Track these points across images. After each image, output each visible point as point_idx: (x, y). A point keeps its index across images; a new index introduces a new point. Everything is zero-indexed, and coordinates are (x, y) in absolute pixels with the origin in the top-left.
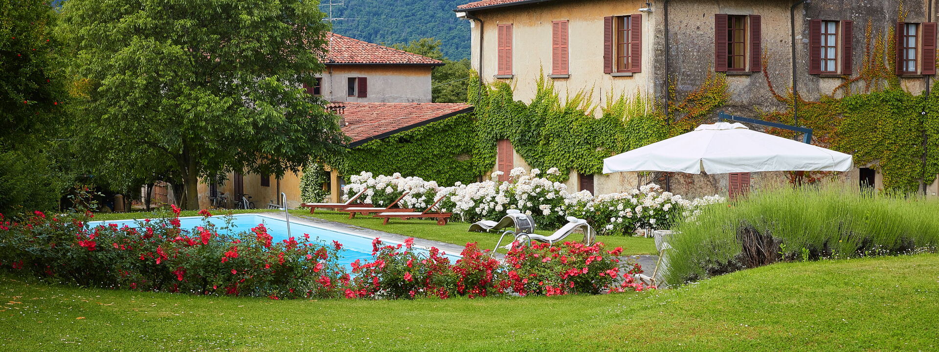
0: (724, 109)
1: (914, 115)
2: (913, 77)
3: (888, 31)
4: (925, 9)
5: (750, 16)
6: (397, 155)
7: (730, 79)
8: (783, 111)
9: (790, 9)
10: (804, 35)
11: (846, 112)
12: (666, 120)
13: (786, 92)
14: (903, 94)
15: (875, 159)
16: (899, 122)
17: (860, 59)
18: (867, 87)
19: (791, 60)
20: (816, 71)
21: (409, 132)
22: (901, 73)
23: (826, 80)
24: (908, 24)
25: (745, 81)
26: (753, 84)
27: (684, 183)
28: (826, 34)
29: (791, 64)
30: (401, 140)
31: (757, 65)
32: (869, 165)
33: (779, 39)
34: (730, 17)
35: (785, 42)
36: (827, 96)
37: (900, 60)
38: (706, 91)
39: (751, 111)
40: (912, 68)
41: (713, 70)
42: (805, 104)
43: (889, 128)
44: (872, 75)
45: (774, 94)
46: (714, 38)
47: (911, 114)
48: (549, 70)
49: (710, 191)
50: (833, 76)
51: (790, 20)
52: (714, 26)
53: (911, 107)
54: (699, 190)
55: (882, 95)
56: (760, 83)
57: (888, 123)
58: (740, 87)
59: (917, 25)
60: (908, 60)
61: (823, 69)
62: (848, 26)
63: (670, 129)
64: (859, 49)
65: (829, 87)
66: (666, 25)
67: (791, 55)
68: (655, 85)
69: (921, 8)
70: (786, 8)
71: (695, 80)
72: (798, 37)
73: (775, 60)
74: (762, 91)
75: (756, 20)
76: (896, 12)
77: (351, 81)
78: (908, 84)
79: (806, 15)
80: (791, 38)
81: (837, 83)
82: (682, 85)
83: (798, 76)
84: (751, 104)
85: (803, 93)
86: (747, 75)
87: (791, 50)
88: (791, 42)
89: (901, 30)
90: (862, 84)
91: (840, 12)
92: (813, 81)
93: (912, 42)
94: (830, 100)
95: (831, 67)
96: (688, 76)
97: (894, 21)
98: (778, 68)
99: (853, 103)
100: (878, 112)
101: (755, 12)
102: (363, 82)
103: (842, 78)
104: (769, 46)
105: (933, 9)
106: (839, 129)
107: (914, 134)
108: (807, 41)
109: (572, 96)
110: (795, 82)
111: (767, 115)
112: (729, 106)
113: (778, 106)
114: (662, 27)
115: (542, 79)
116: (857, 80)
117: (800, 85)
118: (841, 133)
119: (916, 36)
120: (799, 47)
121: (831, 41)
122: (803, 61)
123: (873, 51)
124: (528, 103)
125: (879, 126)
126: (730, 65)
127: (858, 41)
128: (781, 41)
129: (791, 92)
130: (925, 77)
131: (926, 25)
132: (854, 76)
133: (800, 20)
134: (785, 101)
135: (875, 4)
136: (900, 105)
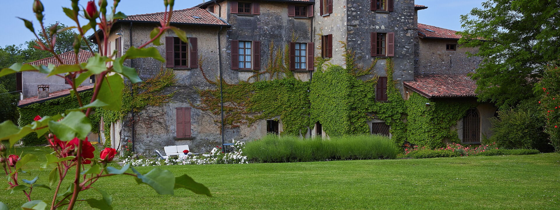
0: (172, 88)
1: (302, 92)
2: (303, 72)
3: (285, 47)
5: (190, 37)
7: (176, 72)
8: (213, 89)
9: (217, 34)
10: (227, 48)
11: (256, 90)
12: (131, 94)
13: (216, 78)
14: (295, 81)
15: (277, 115)
16: (292, 96)
17: (266, 62)
18: (271, 77)
19: (219, 62)
20: (235, 66)
21: (56, 100)
22: (293, 69)
23: (243, 73)
24: (299, 43)
25: (187, 73)
26: (193, 74)
27: (146, 127)
28: (244, 48)
29: (219, 64)
30: (52, 104)
31: (195, 64)
32: (273, 119)
33: (210, 50)
34: (176, 38)
35: (215, 52)
36: (243, 82)
38: (159, 78)
39: (191, 89)
40: (302, 67)
41: (164, 67)
42: (228, 85)
43: (286, 99)
44: (274, 70)
45: (207, 80)
46: (165, 50)
47: (300, 91)
49: (164, 132)
50: (248, 71)
51: (218, 41)
52: (165, 43)
53: (300, 88)
54: (156, 131)
55: (281, 81)
56: (197, 74)
57: (284, 96)
58: (184, 76)
59: (305, 44)
60: (300, 63)
61: (241, 67)
62: (258, 43)
63: (134, 98)
64: (265, 57)
65: (244, 76)
66: (131, 42)
67: (218, 59)
69: (307, 35)
70: (215, 34)
71: (152, 72)
72: (224, 49)
73: (208, 62)
74: (199, 78)
75: (194, 41)
76: (290, 37)
78: (299, 76)
79: (229, 38)
80: (218, 50)
81: (251, 74)
82: (143, 74)
83: (223, 70)
84: (191, 85)
85: (227, 80)
86: (189, 70)
87: (218, 56)
88: (218, 52)
89: (292, 46)
90: (267, 75)
91: (252, 36)
92: (234, 73)
94: (246, 84)
95: (247, 66)
96: (147, 70)
97: (288, 42)
98: (209, 66)
99: (260, 85)
100: (278, 90)
101: (194, 36)
103: (254, 72)
104: (203, 54)
105: (313, 35)
106: (251, 99)
107: (303, 102)
108: (230, 52)
110: (221, 74)
111: (202, 91)
112: (176, 86)
113: (210, 86)
114: (129, 43)
116: (264, 73)
117: (225, 76)
118: (253, 101)
119: (305, 50)
120: (224, 55)
121: (248, 52)
122: (226, 62)
123: (274, 58)
125: (278, 98)
126: (176, 64)
127: (264, 52)
128: (212, 52)
129: (219, 79)
130: (310, 71)
131: (309, 44)
132: (262, 71)
133: (224, 40)
134: (214, 84)
135: (276, 32)
136: (293, 86)
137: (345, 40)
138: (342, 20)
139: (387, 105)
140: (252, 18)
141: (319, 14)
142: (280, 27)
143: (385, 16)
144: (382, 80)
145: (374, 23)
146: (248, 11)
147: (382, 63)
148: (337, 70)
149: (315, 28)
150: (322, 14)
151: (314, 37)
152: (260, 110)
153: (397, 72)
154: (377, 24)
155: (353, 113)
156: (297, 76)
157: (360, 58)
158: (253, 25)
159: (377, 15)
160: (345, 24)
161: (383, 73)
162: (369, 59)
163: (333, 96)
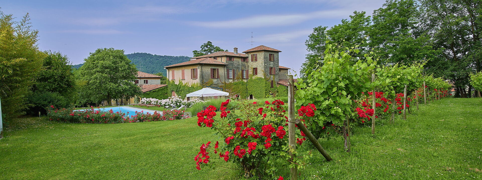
1: (245, 85)
2: (245, 79)
3: (241, 71)
4: (247, 67)
6: (153, 94)
7: (213, 79)
8: (223, 85)
10: (226, 72)
11: (234, 85)
12: (202, 87)
13: (223, 82)
14: (243, 82)
16: (243, 87)
17: (236, 76)
19: (224, 76)
20: (229, 78)
21: (155, 90)
22: (243, 78)
24: (244, 70)
25: (216, 80)
28: (230, 72)
30: (153, 92)
31: (218, 78)
34: (213, 69)
35: (223, 73)
37: (243, 76)
38: (209, 82)
39: (217, 85)
40: (245, 78)
41: (210, 78)
42: (227, 84)
43: (241, 88)
44: (238, 79)
45: (221, 82)
46: (210, 72)
48: (181, 78)
50: (231, 79)
52: (210, 70)
55: (240, 82)
56: (219, 80)
57: (241, 87)
59: (245, 70)
60: (244, 76)
61: (230, 78)
62: (234, 70)
65: (231, 81)
66: (202, 70)
68: (200, 81)
70: (223, 67)
73: (221, 76)
74: (219, 82)
75: (218, 69)
76: (242, 68)
77: (145, 81)
81: (232, 80)
85: (226, 82)
89: (243, 71)
90: (236, 80)
91: (232, 68)
92: (228, 80)
93: (245, 73)
94: (231, 83)
95: (231, 77)
96: (206, 79)
97: (241, 69)
98: (222, 78)
99: (235, 83)
100: (239, 85)
102: (147, 81)
104: (220, 74)
106: (233, 88)
107: (245, 89)
109: (185, 83)
110: (225, 80)
111: (220, 86)
112: (213, 84)
114: (201, 71)
115: (180, 80)
119: (245, 72)
120: (225, 74)
122: (226, 76)
123: (238, 75)
124: (177, 84)
125: (239, 87)
126: (213, 77)
127: (235, 73)
130: (247, 79)
131: (246, 70)
132: (235, 79)
133: (225, 69)
134: (223, 83)
135: (238, 67)
136: (243, 84)
137: (263, 70)
138: (262, 63)
139: (274, 89)
140: (232, 62)
141: (251, 61)
142: (239, 65)
143: (273, 62)
144: (272, 81)
145: (270, 65)
146: (231, 60)
147: (272, 76)
148: (261, 79)
149: (248, 65)
150: (252, 61)
151: (248, 68)
152: (235, 92)
153: (275, 79)
154: (271, 65)
155: (266, 91)
156: (244, 80)
157: (267, 75)
158: (232, 64)
159: (271, 62)
160: (263, 65)
161: (272, 80)
162: (269, 75)
163: (259, 86)
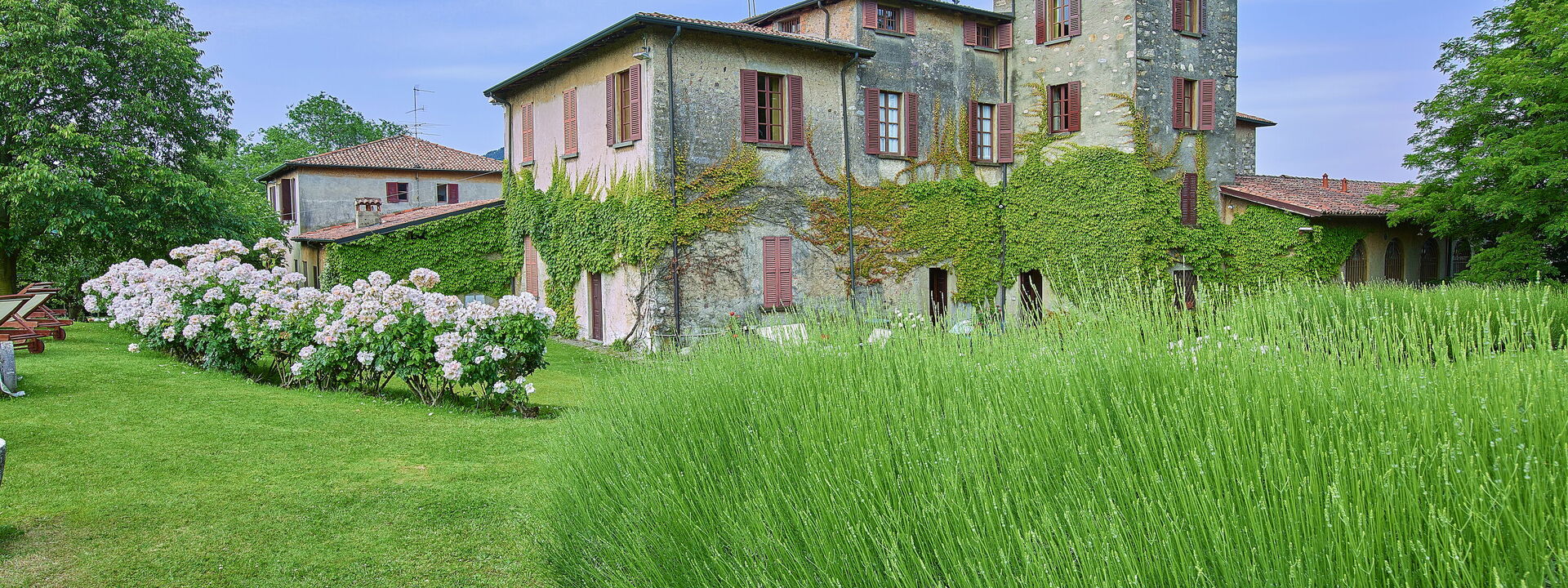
0: (755, 191)
1: (991, 208)
2: (988, 165)
3: (959, 110)
4: (1001, 89)
5: (788, 76)
6: (406, 253)
7: (762, 152)
8: (833, 197)
9: (840, 72)
10: (858, 106)
11: (912, 202)
12: (672, 201)
13: (838, 174)
14: (977, 184)
15: (948, 257)
16: (974, 216)
17: (926, 141)
18: (937, 173)
19: (843, 135)
22: (974, 160)
23: (887, 162)
24: (981, 105)
25: (784, 157)
26: (794, 160)
27: (702, 283)
28: (886, 108)
29: (843, 140)
30: (411, 235)
31: (798, 139)
32: (940, 265)
33: (827, 107)
34: (761, 76)
35: (835, 112)
36: (888, 181)
37: (974, 147)
38: (729, 165)
39: (791, 194)
40: (986, 156)
41: (739, 139)
42: (861, 189)
43: (963, 221)
44: (942, 159)
45: (822, 175)
46: (740, 100)
47: (986, 207)
48: (562, 152)
49: (738, 294)
50: (895, 158)
51: (840, 87)
52: (739, 84)
53: (987, 199)
54: (723, 292)
55: (954, 183)
56: (803, 161)
57: (960, 216)
58: (777, 163)
59: (992, 106)
60: (982, 147)
61: (882, 149)
62: (912, 98)
63: (678, 212)
64: (925, 128)
65: (890, 170)
66: (671, 78)
67: (843, 129)
68: (656, 154)
69: (995, 87)
70: (835, 71)
71: (714, 151)
72: (851, 108)
73: (822, 133)
74: (806, 170)
75: (797, 83)
76: (967, 89)
77: (441, 188)
78: (983, 173)
79: (861, 83)
80: (841, 108)
81: (901, 166)
82: (696, 155)
83: (852, 154)
84: (791, 186)
85: (859, 176)
86: (786, 150)
87: (842, 123)
88: (842, 114)
89: (974, 108)
90: (930, 169)
91: (902, 82)
92: (870, 162)
93: (986, 126)
94: (892, 187)
95: (893, 148)
96: (704, 145)
97: (965, 99)
98: (826, 143)
99: (920, 191)
100: (949, 203)
101: (795, 73)
102: (454, 188)
103: (906, 161)
104: (814, 116)
105: (1009, 89)
106: (903, 221)
107: (991, 229)
108: (862, 113)
109: (581, 178)
110: (848, 161)
111: (813, 200)
112: (762, 187)
113: (827, 189)
114: (665, 79)
115: (557, 163)
116: (924, 164)
117: (854, 166)
118: (906, 226)
119: (991, 120)
120: (852, 120)
121: (893, 117)
122: (858, 137)
123: (942, 132)
124: (545, 190)
125: (950, 220)
126: (762, 136)
127: (924, 119)
128: (830, 111)
129: (843, 173)
130: (1002, 165)
131: (1001, 107)
132: (921, 160)
133: (852, 83)
134: (835, 185)
135: (944, 78)
136: (974, 196)
137: (1129, 91)
139: (1199, 233)
140: (901, 42)
141: (1032, 42)
142: (950, 67)
143: (1195, 44)
144: (1191, 178)
145: (1177, 58)
146: (893, 23)
147: (1190, 143)
148: (1105, 158)
149: (1014, 72)
150: (1041, 39)
151: (1013, 91)
152: (916, 246)
153: (1212, 166)
154: (1183, 60)
155: (1150, 249)
156: (981, 174)
157: (1157, 131)
158: (904, 58)
159: (1183, 40)
160: (1131, 54)
161: (1190, 166)
162: (1170, 134)
163: (1093, 212)
